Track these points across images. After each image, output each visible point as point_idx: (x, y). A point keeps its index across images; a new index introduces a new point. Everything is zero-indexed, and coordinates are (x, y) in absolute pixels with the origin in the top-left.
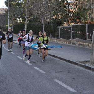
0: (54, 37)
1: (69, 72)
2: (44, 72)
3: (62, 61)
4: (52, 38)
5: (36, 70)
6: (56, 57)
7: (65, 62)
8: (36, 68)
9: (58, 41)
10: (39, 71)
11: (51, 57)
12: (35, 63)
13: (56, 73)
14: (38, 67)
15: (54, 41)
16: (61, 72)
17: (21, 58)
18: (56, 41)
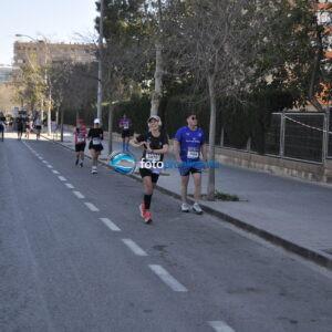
0: (262, 152)
1: (282, 294)
3: (268, 244)
4: (256, 156)
5: (156, 276)
6: (251, 229)
7: (280, 250)
8: (158, 269)
9: (273, 168)
11: (232, 227)
12: (160, 248)
13: (230, 292)
14: (169, 266)
15: (261, 165)
16: (252, 289)
17: (114, 227)
18: (266, 166)
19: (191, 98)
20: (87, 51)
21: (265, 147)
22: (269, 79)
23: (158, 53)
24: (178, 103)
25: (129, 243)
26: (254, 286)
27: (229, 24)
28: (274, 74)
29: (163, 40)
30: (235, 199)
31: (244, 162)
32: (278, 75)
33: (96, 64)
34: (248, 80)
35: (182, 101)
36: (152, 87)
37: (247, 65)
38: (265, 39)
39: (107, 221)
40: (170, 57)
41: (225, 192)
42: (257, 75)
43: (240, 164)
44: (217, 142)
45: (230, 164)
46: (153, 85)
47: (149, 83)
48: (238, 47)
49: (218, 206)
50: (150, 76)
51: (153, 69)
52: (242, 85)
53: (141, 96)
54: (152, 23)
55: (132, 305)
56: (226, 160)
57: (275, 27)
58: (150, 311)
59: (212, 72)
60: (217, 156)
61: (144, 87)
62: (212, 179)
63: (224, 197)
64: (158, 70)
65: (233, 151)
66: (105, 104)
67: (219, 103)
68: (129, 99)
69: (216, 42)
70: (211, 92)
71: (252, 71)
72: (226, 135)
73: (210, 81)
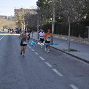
2: (63, 76)
3: (86, 63)
6: (81, 59)
8: (55, 70)
9: (87, 42)
10: (56, 74)
11: (75, 58)
12: (55, 64)
14: (58, 69)
15: (83, 41)
16: (81, 76)
17: (43, 59)
18: (85, 42)
19: (63, 23)
20: (34, 11)
21: (84, 36)
22: (85, 17)
23: (54, 11)
24: (60, 24)
25: (47, 63)
26: (82, 75)
27: (74, 2)
28: (86, 16)
29: (55, 7)
30: (76, 51)
31: (78, 40)
32: (87, 16)
33: (37, 14)
34: (79, 18)
35: (61, 24)
36: (52, 20)
37: (79, 14)
38: (84, 6)
39: (41, 57)
40: (57, 12)
41: (73, 49)
42: (81, 16)
43: (77, 41)
44: (71, 35)
45: (75, 41)
46: (53, 20)
47: (51, 19)
48: (76, 8)
49: (71, 53)
50: (52, 17)
51: (53, 15)
52: (78, 19)
53: (49, 23)
54: (52, 3)
55: (48, 80)
56: (73, 40)
57: (86, 3)
58: (53, 82)
59: (69, 16)
60: (71, 39)
61: (50, 20)
62: (69, 46)
63: (73, 50)
64: (54, 15)
65: (75, 37)
66: (40, 25)
67: (71, 24)
68: (46, 24)
69: (70, 7)
70: (69, 21)
71: (80, 15)
72: (73, 33)
73: (69, 18)
